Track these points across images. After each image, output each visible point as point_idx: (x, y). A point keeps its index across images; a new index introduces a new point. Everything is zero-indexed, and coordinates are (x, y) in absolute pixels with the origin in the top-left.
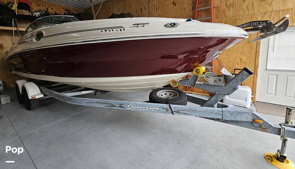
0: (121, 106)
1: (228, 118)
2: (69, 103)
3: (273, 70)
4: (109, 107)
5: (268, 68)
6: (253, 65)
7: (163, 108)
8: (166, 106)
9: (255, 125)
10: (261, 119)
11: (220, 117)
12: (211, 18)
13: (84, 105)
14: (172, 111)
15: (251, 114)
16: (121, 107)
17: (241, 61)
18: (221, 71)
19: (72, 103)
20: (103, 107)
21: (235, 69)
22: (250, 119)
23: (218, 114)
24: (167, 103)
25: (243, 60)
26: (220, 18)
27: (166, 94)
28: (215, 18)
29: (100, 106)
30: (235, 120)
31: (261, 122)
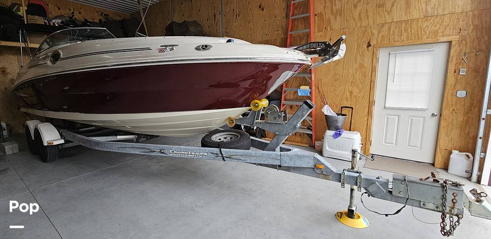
0: (162, 151)
1: (286, 163)
2: (97, 149)
3: (393, 109)
4: (146, 154)
5: (387, 106)
6: (367, 101)
7: (212, 153)
8: (216, 150)
9: (317, 171)
10: (323, 164)
11: (277, 163)
12: (310, 32)
13: (116, 151)
14: (223, 156)
15: (312, 158)
16: (162, 153)
17: (351, 95)
18: (323, 110)
19: (100, 149)
20: (140, 153)
21: (342, 107)
22: (311, 165)
23: (276, 159)
24: (218, 147)
25: (353, 94)
26: (324, 31)
27: (225, 138)
28: (316, 30)
29: (136, 153)
30: (295, 166)
31: (322, 167)
